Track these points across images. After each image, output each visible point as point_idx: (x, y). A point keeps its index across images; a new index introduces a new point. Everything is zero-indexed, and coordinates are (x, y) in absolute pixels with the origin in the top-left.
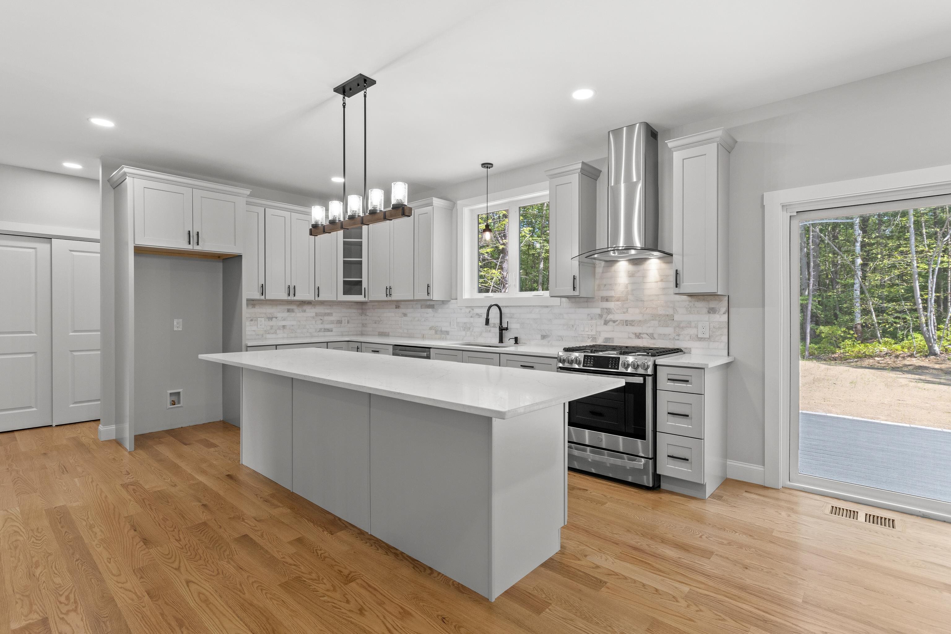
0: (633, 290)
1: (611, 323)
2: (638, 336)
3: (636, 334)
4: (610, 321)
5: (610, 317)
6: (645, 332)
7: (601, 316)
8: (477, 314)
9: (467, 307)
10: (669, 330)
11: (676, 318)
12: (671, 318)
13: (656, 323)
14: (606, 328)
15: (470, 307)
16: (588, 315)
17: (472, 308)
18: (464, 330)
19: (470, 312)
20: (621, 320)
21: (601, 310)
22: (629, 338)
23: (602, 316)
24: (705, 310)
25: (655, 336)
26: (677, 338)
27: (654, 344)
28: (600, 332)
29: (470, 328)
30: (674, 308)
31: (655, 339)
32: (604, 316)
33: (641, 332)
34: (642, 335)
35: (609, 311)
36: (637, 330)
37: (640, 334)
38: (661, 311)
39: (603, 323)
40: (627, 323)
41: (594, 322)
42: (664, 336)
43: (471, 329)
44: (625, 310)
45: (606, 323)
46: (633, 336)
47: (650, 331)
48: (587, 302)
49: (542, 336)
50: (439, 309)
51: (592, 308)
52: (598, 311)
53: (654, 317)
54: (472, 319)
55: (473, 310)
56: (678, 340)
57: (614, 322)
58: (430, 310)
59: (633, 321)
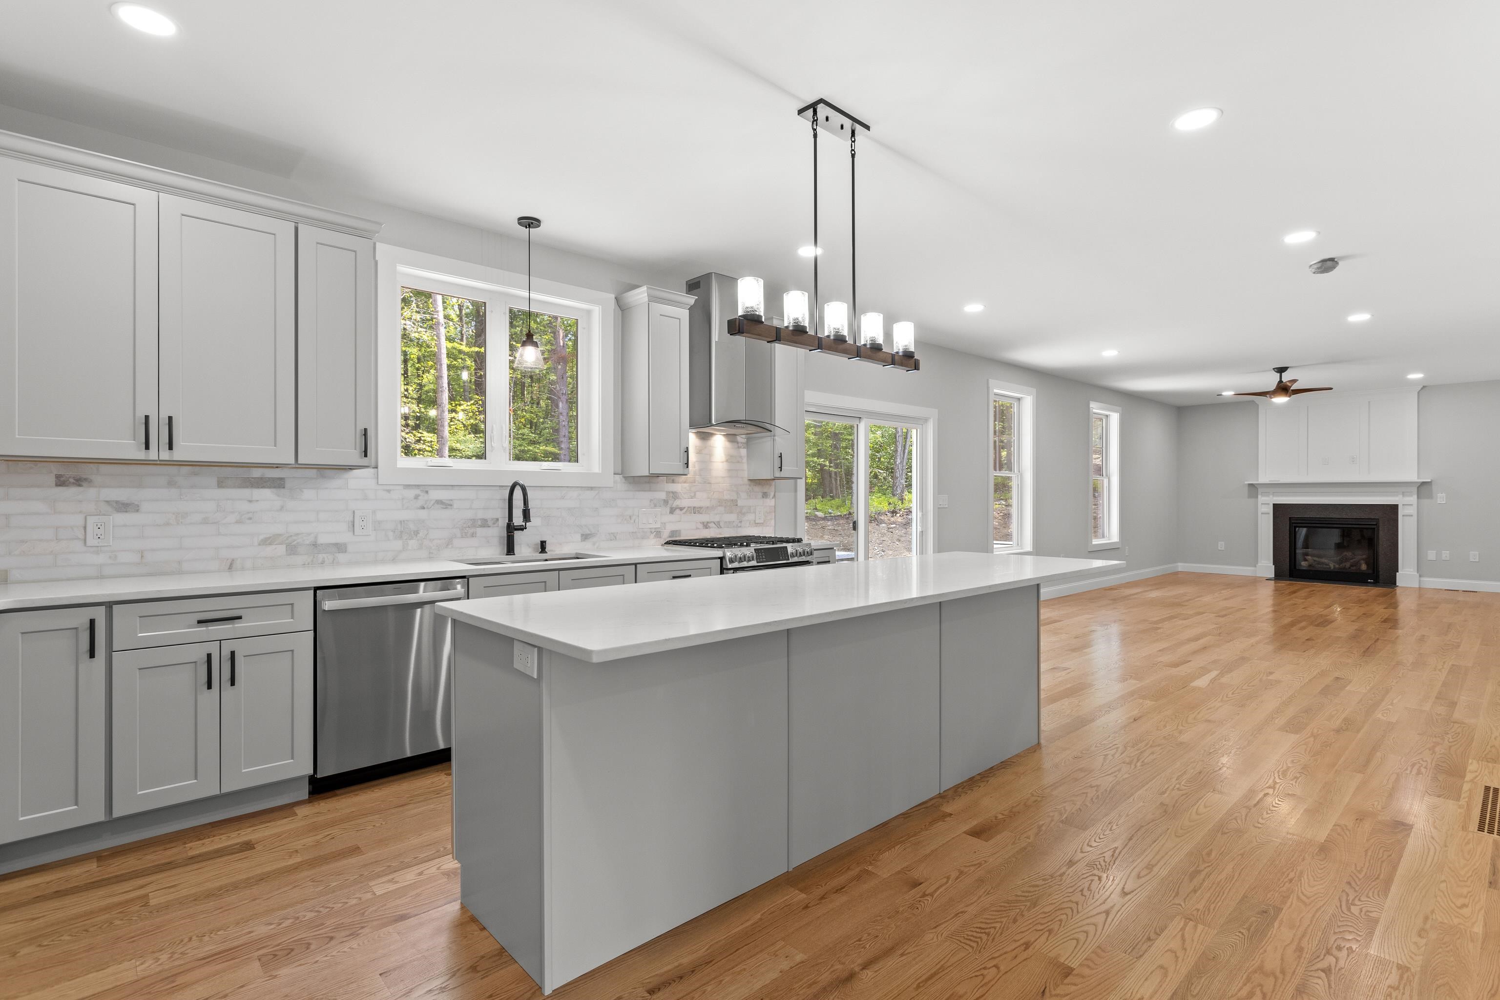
0: (701, 470)
1: (678, 511)
2: (706, 526)
3: (703, 523)
4: (676, 509)
5: (677, 503)
6: (713, 520)
7: (666, 502)
8: (439, 502)
9: (407, 487)
10: (732, 517)
11: (740, 503)
12: (734, 502)
13: (721, 509)
14: (672, 517)
15: (418, 486)
16: (651, 500)
17: (425, 489)
18: (400, 537)
19: (417, 497)
20: (689, 507)
21: (667, 494)
22: (697, 528)
23: (668, 502)
24: (760, 495)
25: (722, 524)
26: (739, 525)
27: (721, 534)
28: (665, 523)
29: (416, 533)
30: (737, 493)
31: (721, 528)
32: (670, 502)
33: (708, 520)
34: (709, 525)
35: (675, 495)
36: (705, 518)
37: (708, 522)
38: (727, 496)
39: (668, 511)
40: (696, 510)
41: (658, 509)
42: (729, 524)
43: (421, 534)
44: (692, 494)
45: (672, 511)
46: (701, 526)
47: (717, 519)
48: (649, 482)
49: (582, 535)
50: (305, 490)
51: (655, 491)
52: (662, 495)
53: (721, 502)
54: (423, 514)
55: (427, 492)
56: (740, 527)
57: (681, 509)
58: (266, 494)
59: (701, 508)
